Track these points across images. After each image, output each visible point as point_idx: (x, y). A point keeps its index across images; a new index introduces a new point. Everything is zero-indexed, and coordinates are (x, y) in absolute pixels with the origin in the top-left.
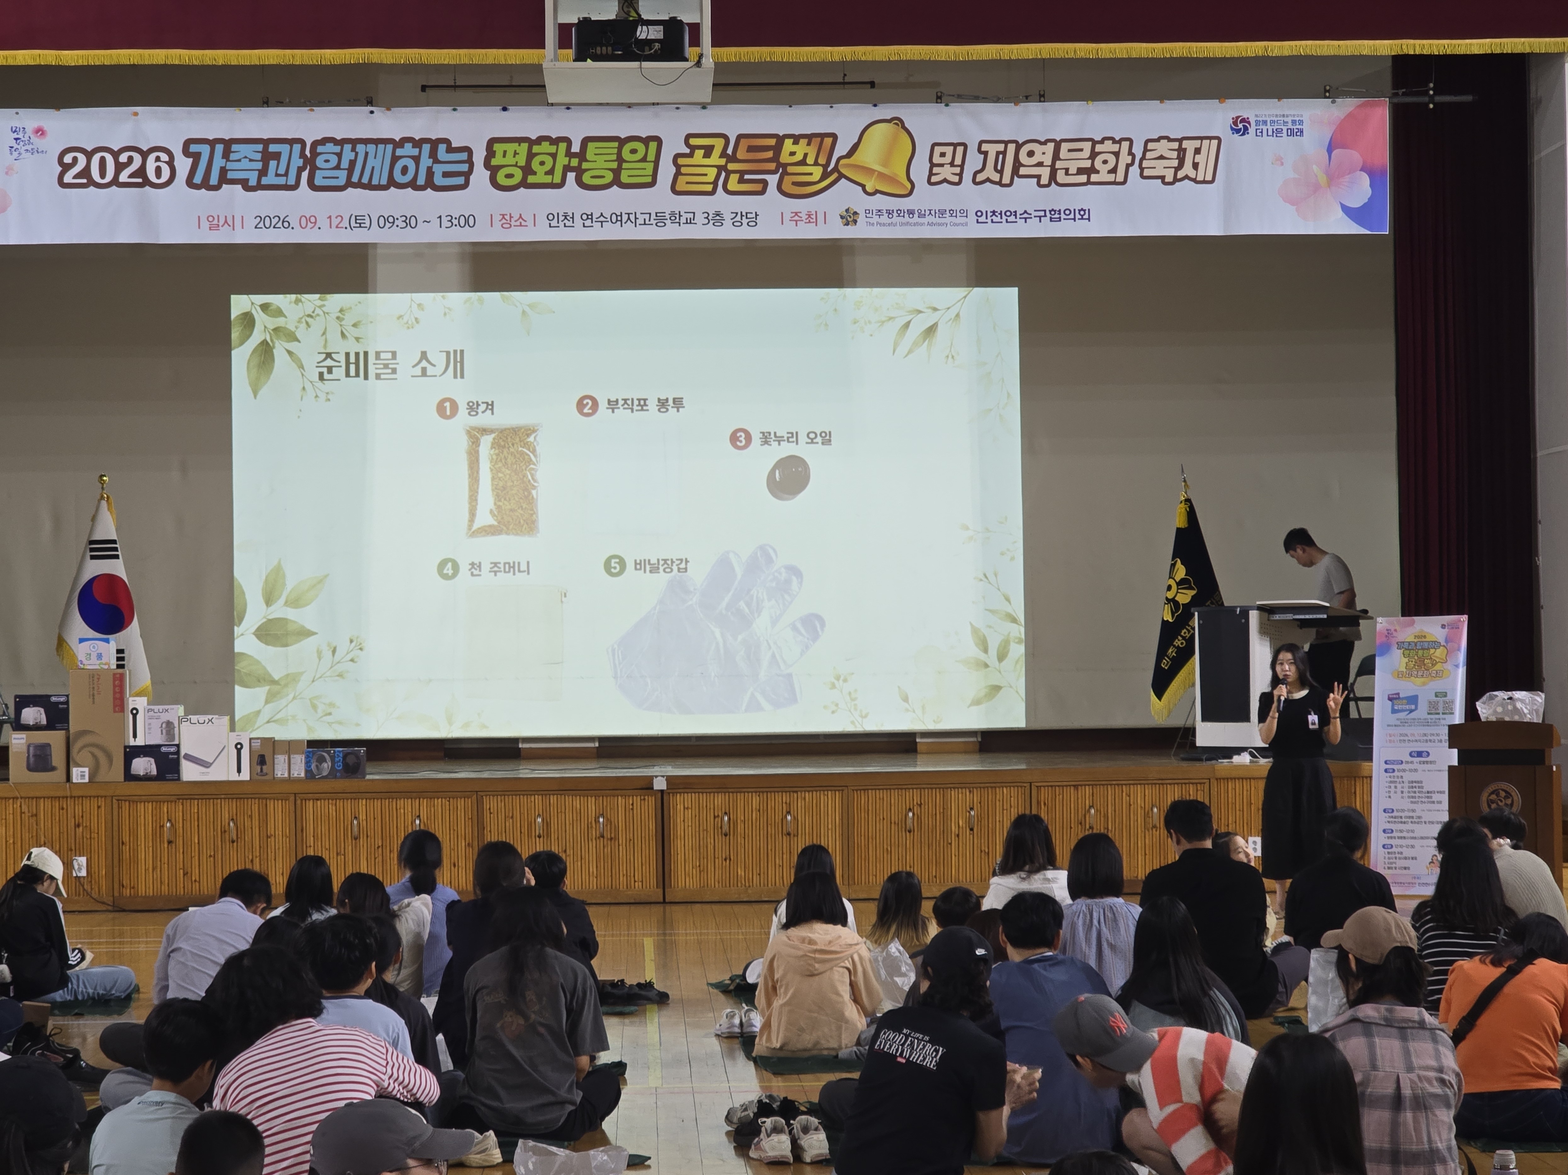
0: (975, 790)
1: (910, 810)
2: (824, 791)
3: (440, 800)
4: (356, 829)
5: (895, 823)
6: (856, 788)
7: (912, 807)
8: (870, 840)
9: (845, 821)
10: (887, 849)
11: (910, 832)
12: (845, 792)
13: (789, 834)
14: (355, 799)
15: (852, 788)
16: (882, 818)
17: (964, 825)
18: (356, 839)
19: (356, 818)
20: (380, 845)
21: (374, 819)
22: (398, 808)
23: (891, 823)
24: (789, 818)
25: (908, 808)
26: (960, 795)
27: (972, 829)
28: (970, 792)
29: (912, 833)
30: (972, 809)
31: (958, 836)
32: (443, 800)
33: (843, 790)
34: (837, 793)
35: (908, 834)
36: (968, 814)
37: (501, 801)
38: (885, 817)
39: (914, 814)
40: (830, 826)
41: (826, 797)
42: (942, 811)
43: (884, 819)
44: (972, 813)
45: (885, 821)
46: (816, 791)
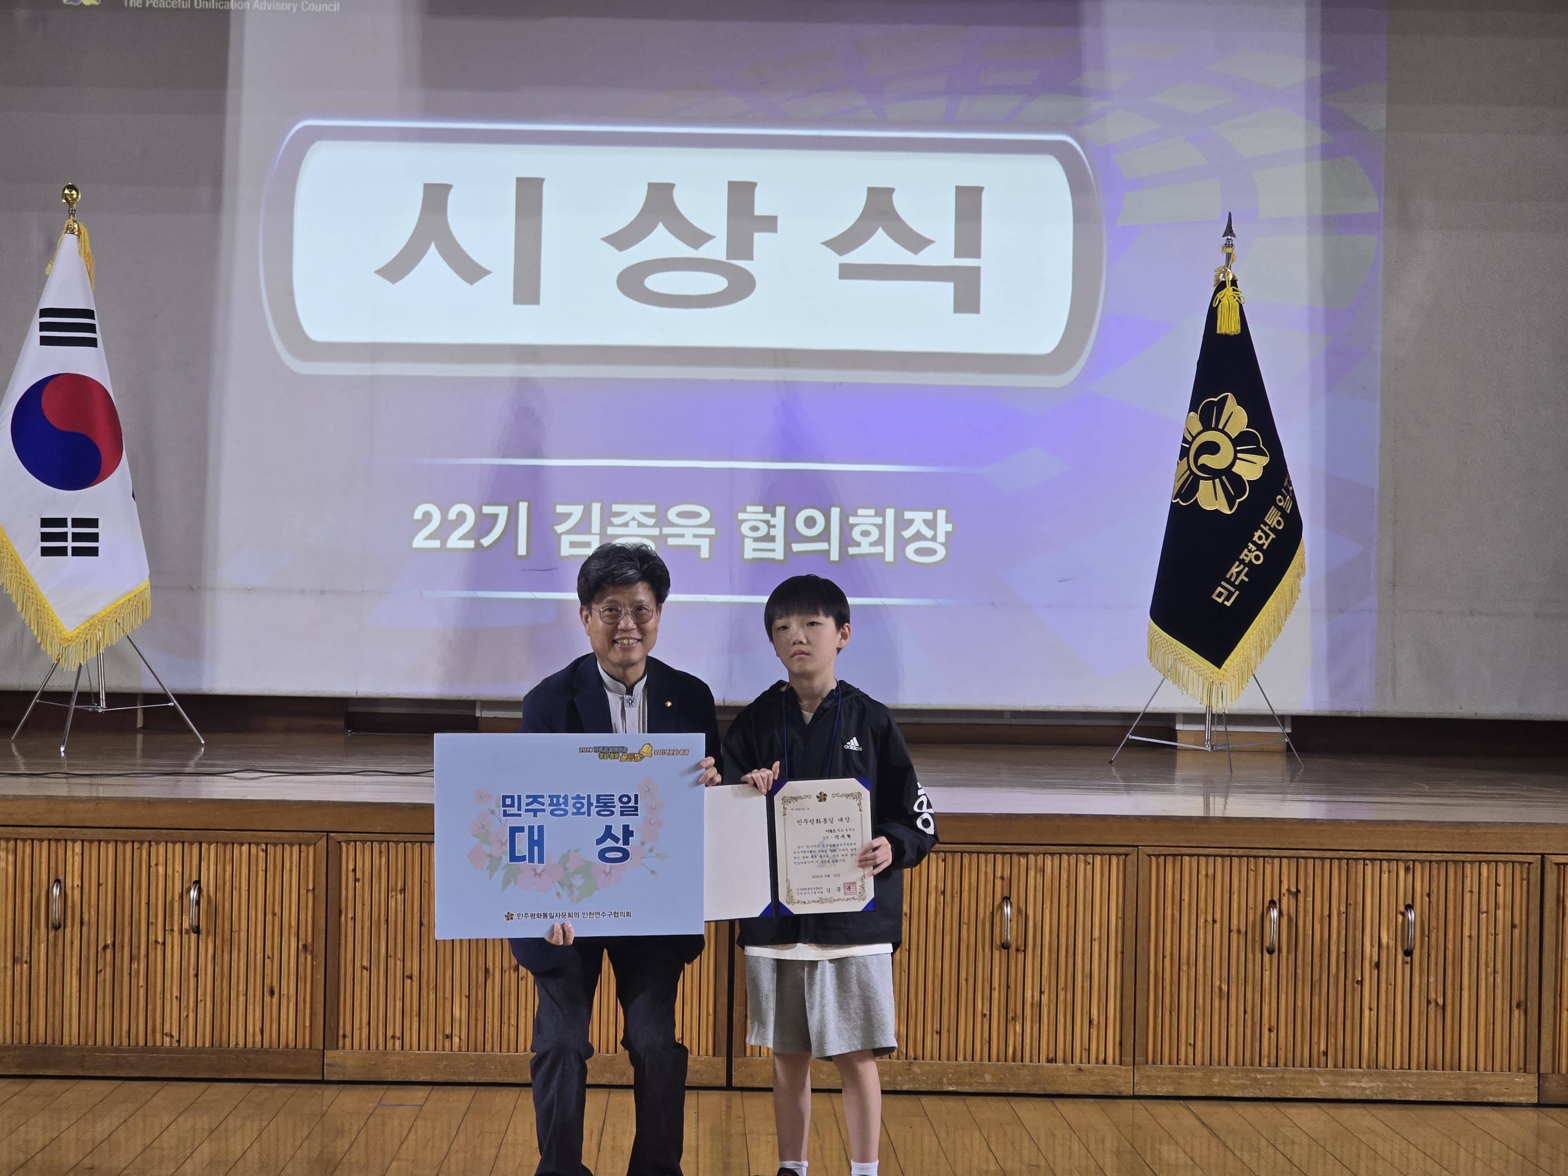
0: (1418, 866)
1: (1272, 903)
2: (1085, 854)
3: (245, 848)
4: (56, 907)
5: (1239, 931)
6: (1157, 851)
7: (1276, 898)
8: (1184, 968)
9: (1130, 923)
10: (1220, 988)
11: (1271, 952)
12: (1132, 858)
13: (1005, 946)
14: (57, 840)
15: (1149, 850)
16: (1210, 919)
17: (1392, 943)
18: (56, 928)
19: (57, 881)
20: (109, 942)
21: (99, 885)
22: (153, 863)
23: (1230, 931)
24: (1008, 910)
25: (1268, 898)
26: (1385, 876)
27: (1408, 953)
28: (1407, 869)
29: (1276, 954)
30: (1409, 907)
31: (1378, 965)
32: (254, 849)
33: (1126, 855)
34: (1114, 860)
35: (1267, 956)
36: (1400, 917)
37: (381, 852)
38: (1218, 917)
39: (1280, 913)
40: (1096, 933)
41: (1089, 867)
42: (1343, 909)
43: (1214, 921)
44: (1411, 916)
45: (1218, 926)
46: (1069, 854)
